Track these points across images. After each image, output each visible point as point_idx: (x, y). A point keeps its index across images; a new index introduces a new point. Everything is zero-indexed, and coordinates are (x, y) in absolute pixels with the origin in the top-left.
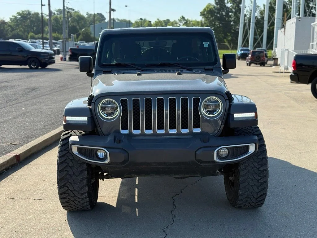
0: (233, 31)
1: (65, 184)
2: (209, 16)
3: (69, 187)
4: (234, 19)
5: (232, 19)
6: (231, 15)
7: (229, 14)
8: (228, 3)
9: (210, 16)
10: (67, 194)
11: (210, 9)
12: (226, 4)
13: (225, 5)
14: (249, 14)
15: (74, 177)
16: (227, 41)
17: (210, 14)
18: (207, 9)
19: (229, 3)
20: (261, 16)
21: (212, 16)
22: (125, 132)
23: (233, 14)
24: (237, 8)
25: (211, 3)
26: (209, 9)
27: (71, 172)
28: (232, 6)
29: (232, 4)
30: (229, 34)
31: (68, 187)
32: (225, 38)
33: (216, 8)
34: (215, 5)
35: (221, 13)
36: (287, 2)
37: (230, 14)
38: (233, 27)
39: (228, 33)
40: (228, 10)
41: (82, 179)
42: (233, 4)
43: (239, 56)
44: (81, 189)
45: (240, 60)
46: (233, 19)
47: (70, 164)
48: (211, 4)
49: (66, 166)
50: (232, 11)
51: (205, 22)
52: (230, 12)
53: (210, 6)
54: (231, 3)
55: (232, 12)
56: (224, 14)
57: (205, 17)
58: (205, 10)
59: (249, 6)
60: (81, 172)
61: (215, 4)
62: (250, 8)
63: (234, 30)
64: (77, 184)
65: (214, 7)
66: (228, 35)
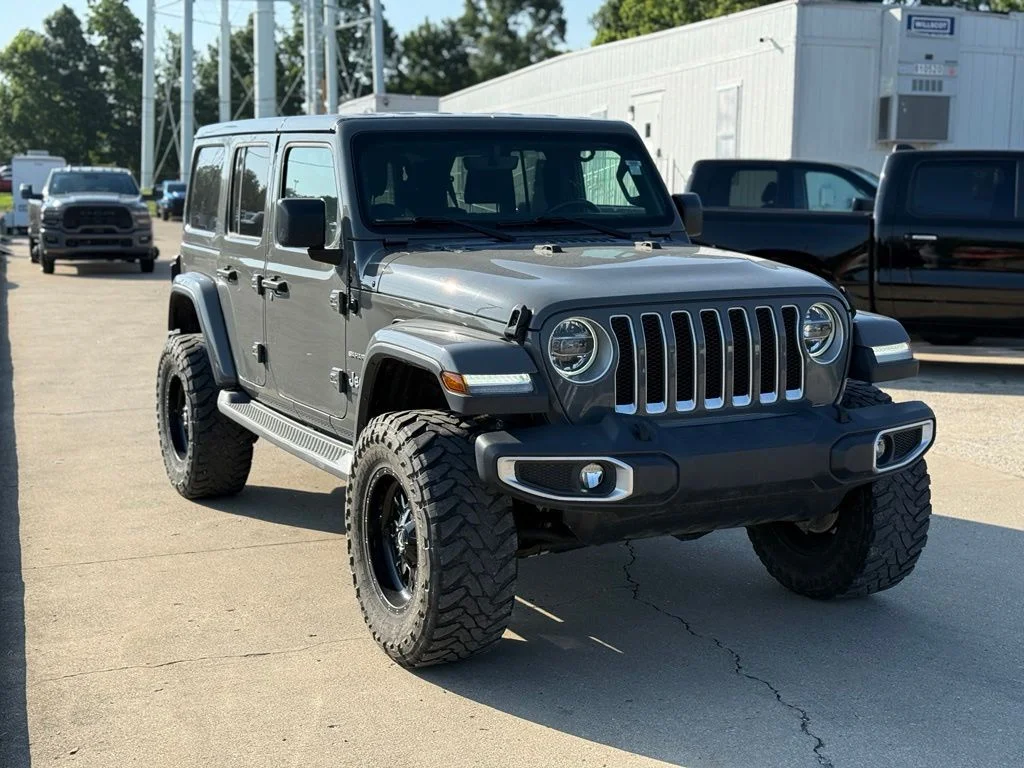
0: (117, 127)
1: (460, 580)
2: (29, 70)
3: (470, 586)
4: (117, 87)
5: (109, 85)
6: (105, 73)
7: (98, 69)
8: (90, 32)
9: (32, 73)
10: (462, 610)
11: (33, 49)
12: (85, 36)
13: (83, 40)
14: (163, 73)
15: (484, 554)
16: (98, 158)
17: (30, 64)
18: (20, 46)
19: (97, 33)
20: (206, 82)
21: (40, 73)
22: (629, 410)
23: (110, 70)
24: (122, 50)
25: (31, 28)
26: (28, 48)
27: (476, 544)
28: (106, 43)
29: (105, 38)
30: (104, 136)
31: (467, 588)
32: (92, 149)
33: (51, 46)
34: (48, 36)
35: (71, 63)
36: (281, 43)
37: (102, 69)
38: (113, 111)
39: (98, 133)
40: (95, 57)
41: (506, 557)
42: (111, 39)
43: (166, 206)
44: (502, 589)
45: (170, 219)
46: (113, 86)
47: (472, 517)
48: (33, 32)
49: (462, 525)
50: (109, 59)
51: (15, 92)
52: (103, 64)
53: (30, 37)
54: (100, 34)
55: (108, 64)
56: (81, 67)
57: (16, 75)
58: (14, 49)
59: (164, 47)
60: (504, 537)
61: (48, 32)
62: (167, 56)
63: (117, 122)
64: (492, 577)
65: (46, 43)
66: (100, 139)
